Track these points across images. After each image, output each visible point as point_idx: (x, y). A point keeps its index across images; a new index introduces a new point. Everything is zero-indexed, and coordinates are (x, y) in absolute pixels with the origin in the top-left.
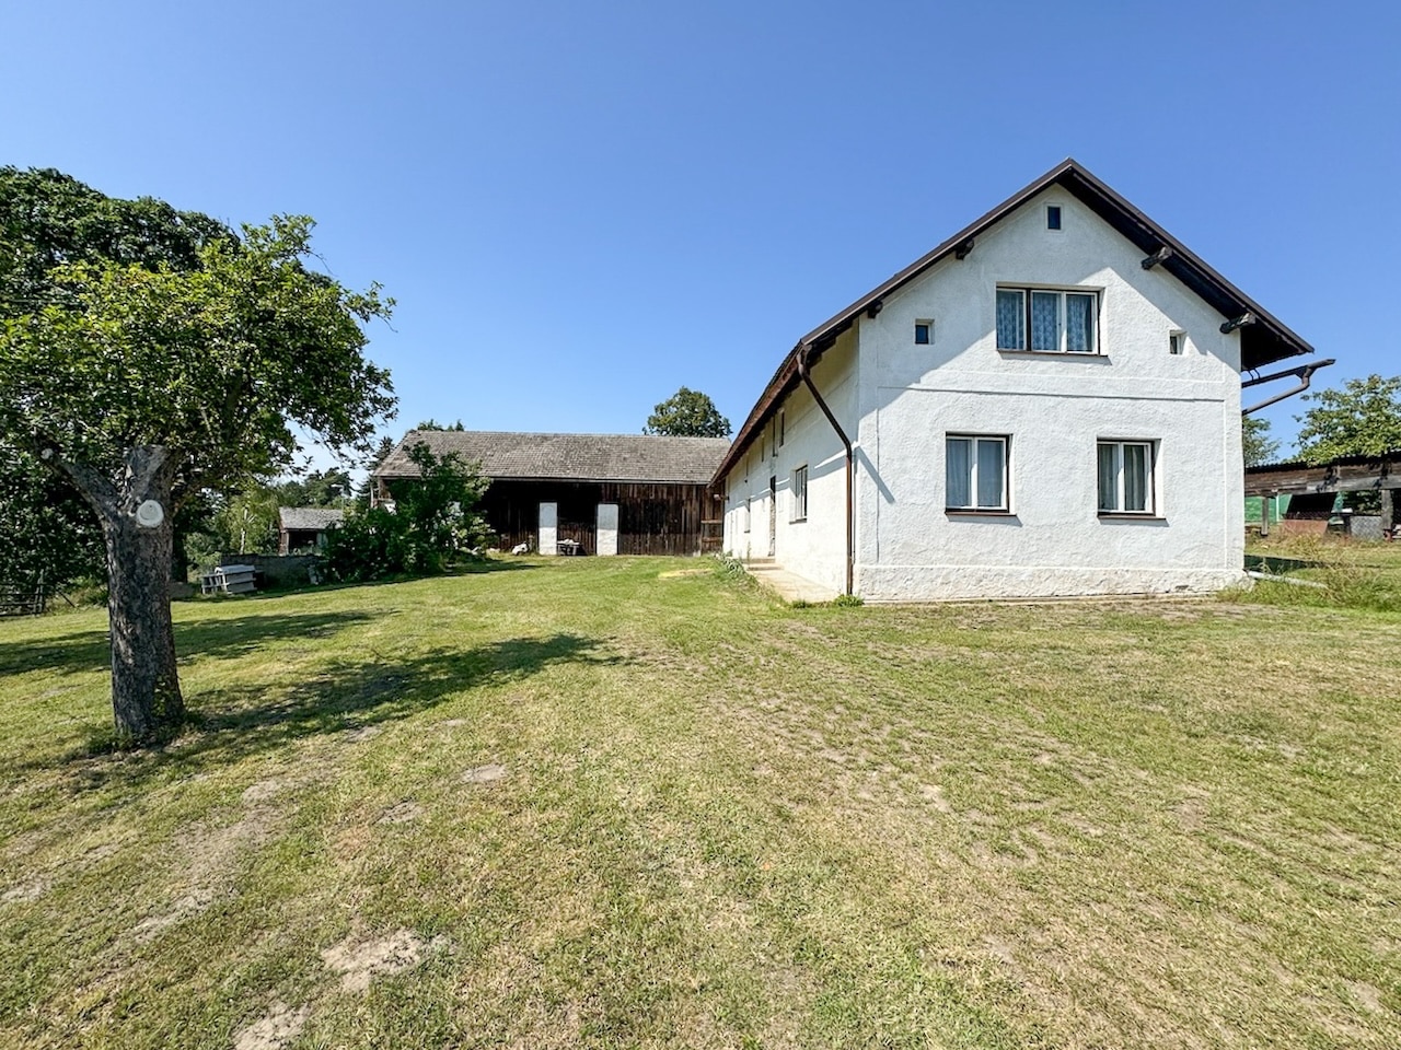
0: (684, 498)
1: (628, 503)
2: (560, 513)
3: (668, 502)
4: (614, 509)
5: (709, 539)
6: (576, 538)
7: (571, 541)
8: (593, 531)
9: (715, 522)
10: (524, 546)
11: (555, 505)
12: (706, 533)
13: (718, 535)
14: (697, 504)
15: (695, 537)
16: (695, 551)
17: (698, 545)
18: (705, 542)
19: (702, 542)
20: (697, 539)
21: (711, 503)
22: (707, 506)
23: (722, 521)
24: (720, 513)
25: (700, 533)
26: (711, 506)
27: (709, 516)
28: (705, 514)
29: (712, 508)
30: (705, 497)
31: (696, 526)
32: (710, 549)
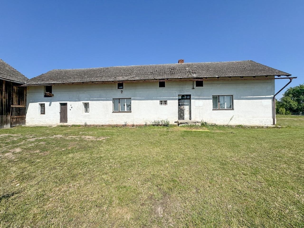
5: (16, 117)
9: (20, 106)
12: (14, 113)
13: (22, 114)
14: (7, 94)
15: (5, 115)
16: (5, 125)
17: (8, 121)
18: (13, 118)
19: (11, 118)
20: (7, 116)
21: (17, 95)
22: (14, 97)
23: (24, 106)
24: (23, 101)
25: (9, 113)
26: (17, 97)
27: (16, 103)
28: (13, 101)
29: (18, 98)
30: (13, 91)
31: (5, 108)
32: (17, 122)
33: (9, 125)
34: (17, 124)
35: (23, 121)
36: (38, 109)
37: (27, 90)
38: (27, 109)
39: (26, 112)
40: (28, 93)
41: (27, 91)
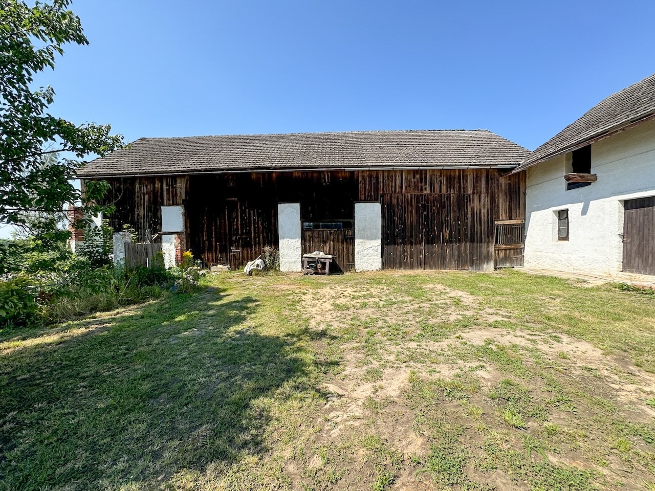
0: (470, 191)
1: (394, 201)
2: (304, 217)
3: (448, 197)
4: (376, 207)
5: (504, 247)
6: (327, 248)
7: (322, 254)
8: (350, 240)
9: (513, 222)
10: (258, 261)
11: (297, 206)
12: (500, 238)
13: (516, 240)
14: (488, 199)
15: (486, 244)
16: (486, 263)
17: (490, 255)
18: (498, 250)
19: (495, 250)
20: (488, 247)
21: (507, 198)
22: (501, 201)
23: (521, 220)
24: (519, 210)
25: (492, 238)
26: (506, 201)
27: (504, 215)
28: (498, 212)
29: (508, 203)
30: (498, 189)
31: (486, 229)
32: (506, 259)
33: (492, 264)
34: (506, 263)
35: (518, 256)
36: (552, 225)
37: (527, 180)
38: (526, 229)
39: (525, 234)
40: (528, 187)
41: (527, 183)
